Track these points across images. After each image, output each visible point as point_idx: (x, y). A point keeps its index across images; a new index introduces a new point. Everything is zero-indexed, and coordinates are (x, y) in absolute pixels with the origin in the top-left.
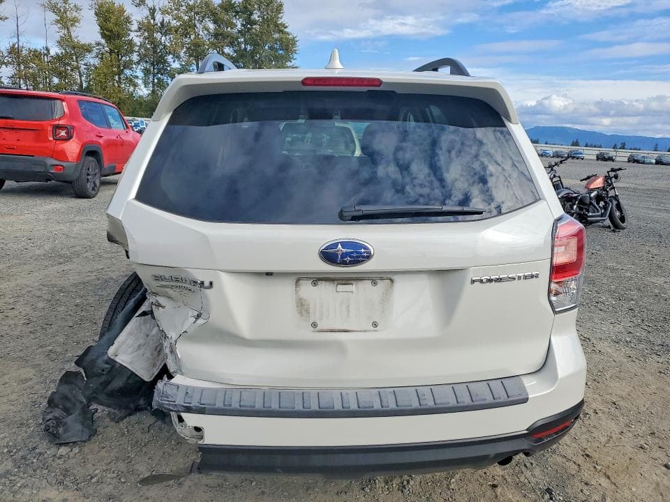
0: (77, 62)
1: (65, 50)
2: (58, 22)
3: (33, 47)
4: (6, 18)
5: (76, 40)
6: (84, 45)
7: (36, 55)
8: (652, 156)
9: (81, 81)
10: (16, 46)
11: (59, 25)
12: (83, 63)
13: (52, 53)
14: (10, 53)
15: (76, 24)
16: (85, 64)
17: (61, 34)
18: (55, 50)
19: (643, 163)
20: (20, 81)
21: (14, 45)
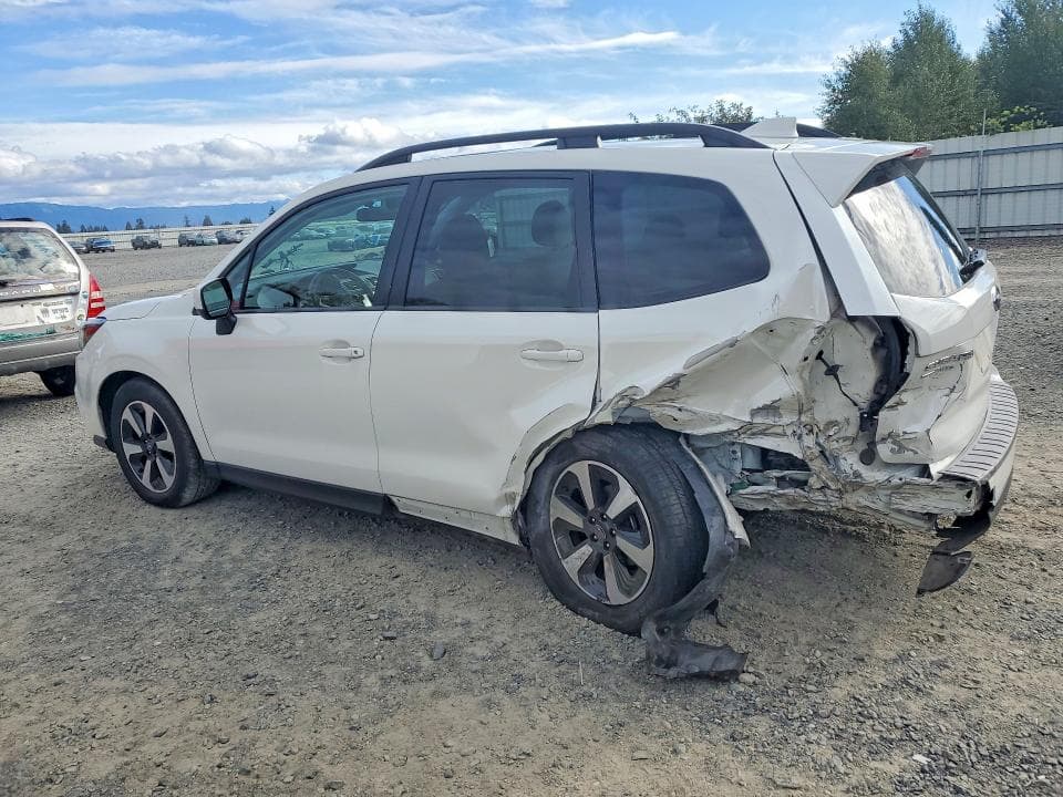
8: (210, 234)
19: (203, 244)
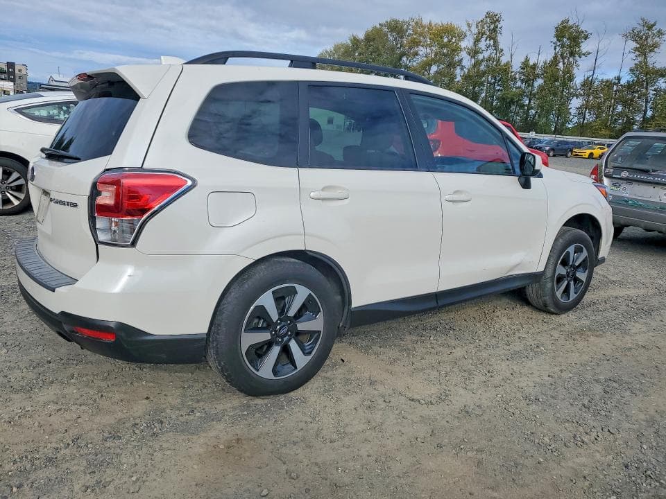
0: (647, 88)
1: (637, 77)
2: (636, 49)
3: (606, 78)
4: (590, 53)
5: (651, 66)
6: (659, 70)
7: (608, 85)
9: (646, 107)
10: (590, 78)
11: (637, 53)
12: (653, 88)
13: (623, 82)
14: (583, 86)
15: (656, 49)
16: (655, 90)
17: (636, 62)
18: (626, 78)
20: (585, 111)
21: (588, 78)
